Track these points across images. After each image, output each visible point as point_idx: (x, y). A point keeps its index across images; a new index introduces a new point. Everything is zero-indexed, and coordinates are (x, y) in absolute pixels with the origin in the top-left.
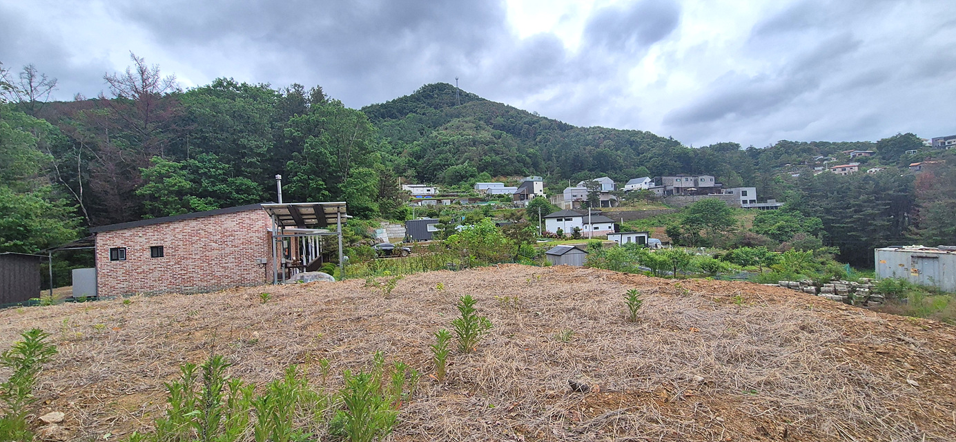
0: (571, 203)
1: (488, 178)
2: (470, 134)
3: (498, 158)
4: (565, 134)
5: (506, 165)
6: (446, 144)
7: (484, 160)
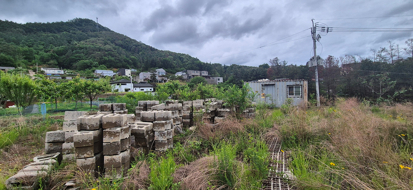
0: (143, 80)
1: (105, 68)
2: (99, 45)
3: (113, 59)
5: (117, 63)
6: (81, 48)
7: (104, 59)
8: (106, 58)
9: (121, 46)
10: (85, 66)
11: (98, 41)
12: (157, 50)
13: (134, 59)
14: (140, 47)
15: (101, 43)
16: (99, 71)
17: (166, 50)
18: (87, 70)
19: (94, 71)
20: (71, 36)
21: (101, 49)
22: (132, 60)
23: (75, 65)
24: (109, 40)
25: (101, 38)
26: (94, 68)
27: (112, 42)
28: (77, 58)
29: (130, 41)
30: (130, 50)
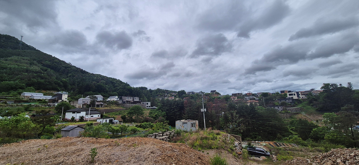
0: (82, 105)
1: (33, 90)
2: (25, 66)
3: (42, 81)
4: (84, 75)
6: (3, 68)
7: (32, 80)
8: (35, 80)
10: (9, 87)
11: (22, 61)
12: (87, 73)
15: (26, 63)
16: (27, 94)
17: (97, 74)
18: (13, 93)
19: (20, 94)
21: (28, 70)
22: (63, 83)
25: (25, 58)
26: (20, 91)
29: (58, 62)
30: (59, 71)
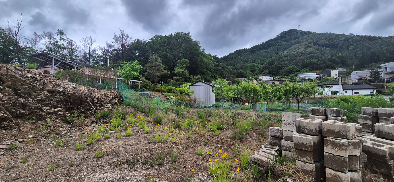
0: (356, 81)
1: (307, 71)
3: (315, 61)
5: (321, 64)
6: (286, 57)
7: (306, 62)
8: (309, 61)
9: (325, 45)
10: (289, 71)
11: (300, 47)
13: (342, 56)
14: (350, 41)
15: (303, 48)
16: (301, 75)
20: (278, 48)
21: (303, 53)
23: (281, 71)
24: (311, 43)
25: (302, 43)
26: (297, 73)
27: (314, 45)
28: (283, 66)
29: (335, 38)
30: (336, 47)
